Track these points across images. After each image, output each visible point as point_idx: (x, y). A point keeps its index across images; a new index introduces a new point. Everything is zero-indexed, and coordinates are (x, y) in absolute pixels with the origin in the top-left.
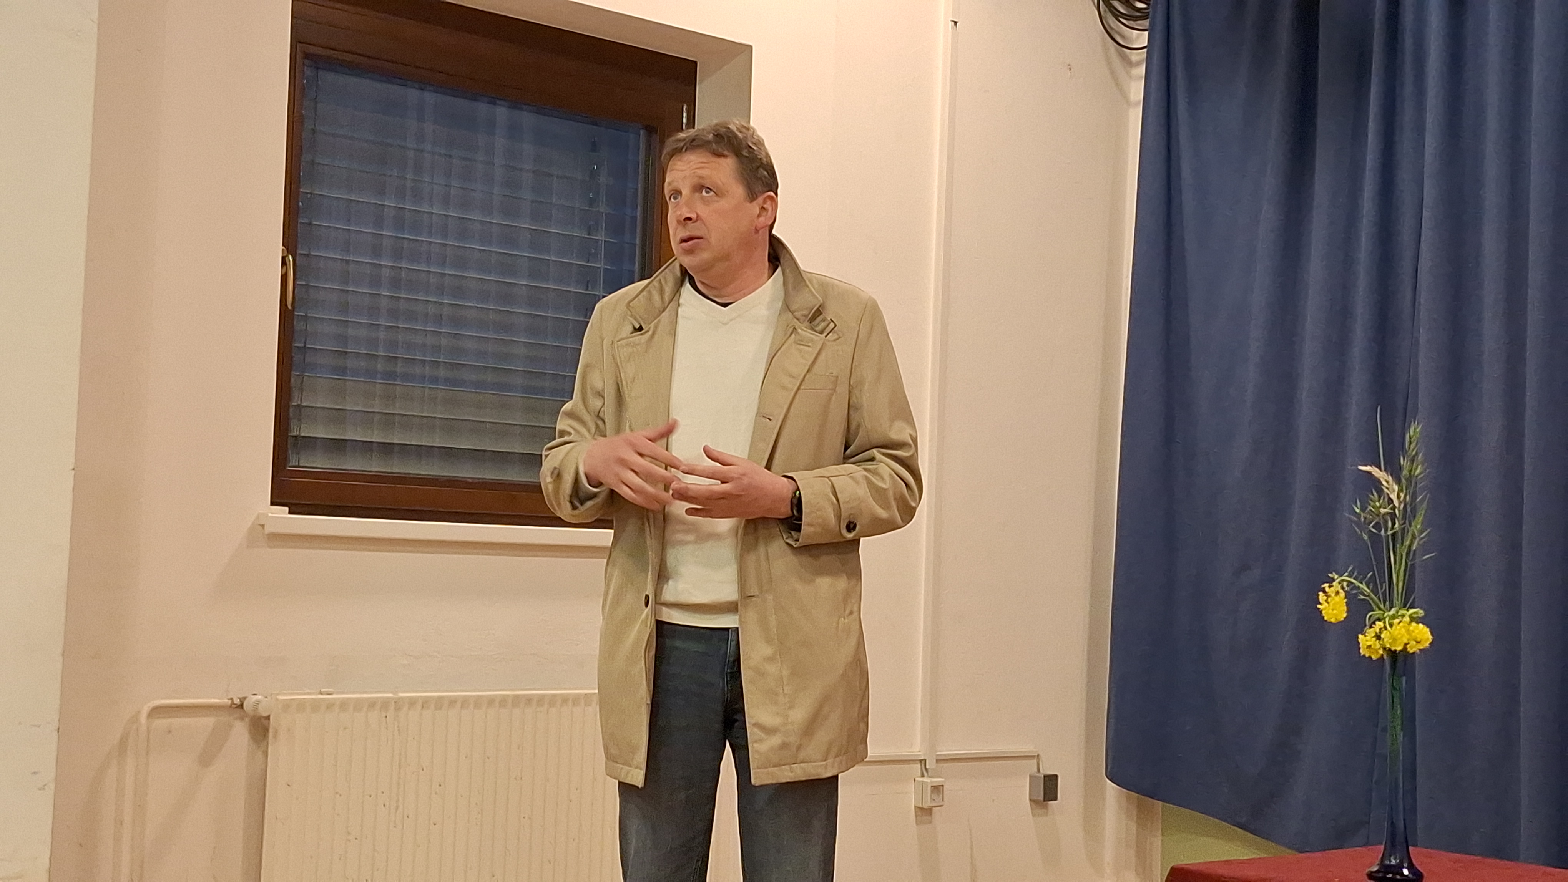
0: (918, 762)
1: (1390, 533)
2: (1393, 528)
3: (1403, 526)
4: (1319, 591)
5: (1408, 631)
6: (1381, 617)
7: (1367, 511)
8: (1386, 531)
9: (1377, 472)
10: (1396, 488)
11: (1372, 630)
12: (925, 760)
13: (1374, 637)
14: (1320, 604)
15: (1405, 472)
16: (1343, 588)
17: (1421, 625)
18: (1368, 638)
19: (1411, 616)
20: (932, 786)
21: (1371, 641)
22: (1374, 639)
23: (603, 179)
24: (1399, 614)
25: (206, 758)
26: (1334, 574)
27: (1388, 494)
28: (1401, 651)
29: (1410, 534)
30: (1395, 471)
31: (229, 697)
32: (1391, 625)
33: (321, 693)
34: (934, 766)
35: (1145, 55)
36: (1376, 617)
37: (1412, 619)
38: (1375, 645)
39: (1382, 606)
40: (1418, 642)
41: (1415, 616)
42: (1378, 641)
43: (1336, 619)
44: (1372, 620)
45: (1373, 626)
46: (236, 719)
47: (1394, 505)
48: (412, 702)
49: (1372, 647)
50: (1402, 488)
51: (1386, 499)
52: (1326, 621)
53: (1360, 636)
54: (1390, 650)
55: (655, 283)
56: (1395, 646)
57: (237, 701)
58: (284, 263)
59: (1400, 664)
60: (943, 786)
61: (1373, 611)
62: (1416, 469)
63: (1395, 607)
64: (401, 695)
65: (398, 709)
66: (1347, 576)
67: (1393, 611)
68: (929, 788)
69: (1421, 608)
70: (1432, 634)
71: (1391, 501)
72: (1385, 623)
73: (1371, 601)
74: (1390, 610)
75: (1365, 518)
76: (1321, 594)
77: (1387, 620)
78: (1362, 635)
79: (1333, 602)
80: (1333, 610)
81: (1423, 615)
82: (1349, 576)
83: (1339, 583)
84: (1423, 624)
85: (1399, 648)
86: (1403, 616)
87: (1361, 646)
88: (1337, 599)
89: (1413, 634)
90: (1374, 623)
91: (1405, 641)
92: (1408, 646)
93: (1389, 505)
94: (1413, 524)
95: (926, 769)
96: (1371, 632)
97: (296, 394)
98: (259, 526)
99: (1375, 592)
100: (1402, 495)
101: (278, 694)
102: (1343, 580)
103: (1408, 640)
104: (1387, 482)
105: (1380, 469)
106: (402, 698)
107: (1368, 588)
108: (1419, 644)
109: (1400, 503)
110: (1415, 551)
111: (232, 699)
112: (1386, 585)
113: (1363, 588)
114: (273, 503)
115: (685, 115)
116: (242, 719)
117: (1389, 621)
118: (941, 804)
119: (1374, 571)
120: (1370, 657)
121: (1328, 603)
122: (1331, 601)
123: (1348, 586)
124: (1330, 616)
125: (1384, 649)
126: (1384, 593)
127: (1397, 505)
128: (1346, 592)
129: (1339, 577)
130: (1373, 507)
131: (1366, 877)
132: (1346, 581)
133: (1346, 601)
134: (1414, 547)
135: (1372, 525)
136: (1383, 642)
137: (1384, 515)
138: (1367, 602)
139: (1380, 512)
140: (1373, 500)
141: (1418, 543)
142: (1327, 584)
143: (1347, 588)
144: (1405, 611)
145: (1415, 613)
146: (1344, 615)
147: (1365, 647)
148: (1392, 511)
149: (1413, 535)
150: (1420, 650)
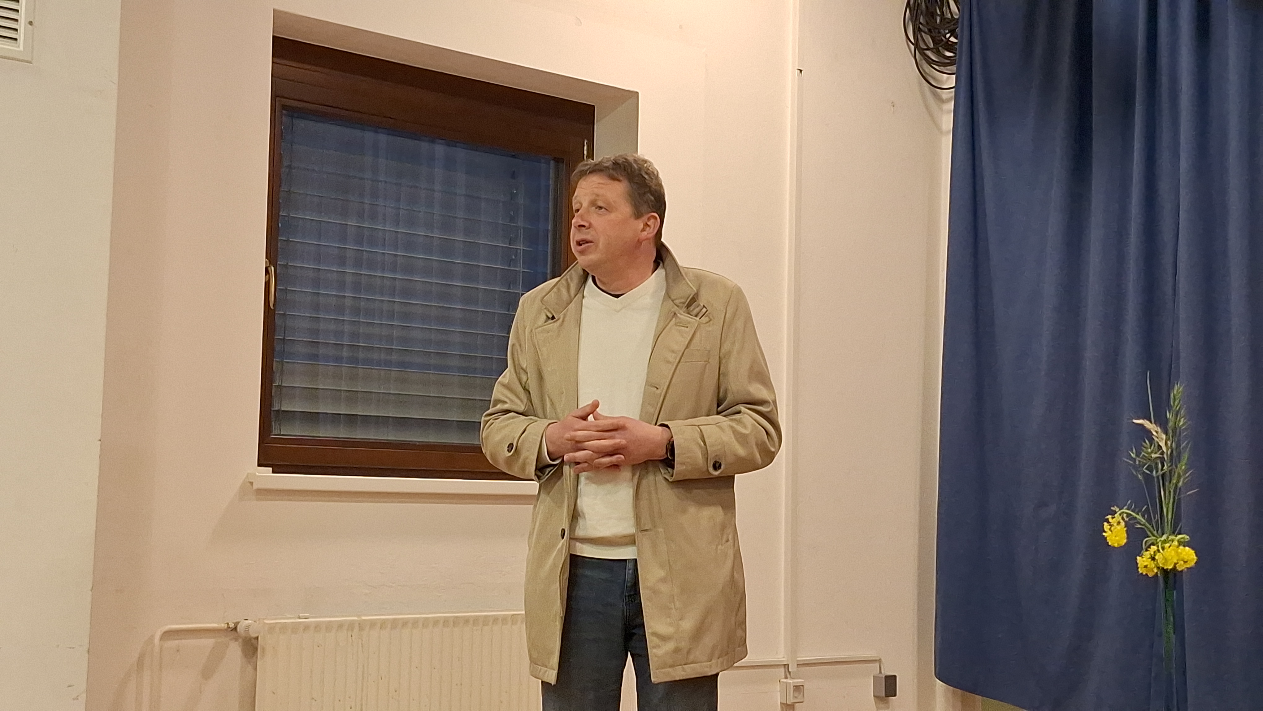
0: (783, 666)
1: (1160, 473)
2: (1162, 469)
3: (1170, 468)
4: (1105, 522)
5: (1177, 552)
6: (1155, 542)
7: (1141, 456)
8: (1157, 472)
9: (1147, 424)
10: (1164, 436)
11: (1148, 552)
12: (788, 665)
13: (1149, 558)
14: (1105, 532)
15: (1171, 424)
16: (1123, 519)
17: (1187, 548)
18: (1144, 559)
19: (1178, 541)
20: (794, 686)
21: (1147, 561)
22: (1150, 560)
23: (521, 200)
24: (1170, 539)
25: (207, 672)
26: (1116, 507)
27: (1158, 442)
28: (1171, 570)
29: (1176, 474)
30: (1162, 423)
31: (226, 622)
32: (1163, 549)
33: (300, 618)
34: (795, 670)
35: (953, 94)
36: (1150, 542)
37: (1180, 543)
38: (1150, 564)
39: (1155, 533)
40: (1185, 562)
41: (1182, 540)
42: (1152, 562)
43: (1118, 545)
44: (1148, 544)
45: (1149, 549)
46: (231, 640)
47: (1163, 451)
48: (373, 624)
49: (1148, 566)
50: (1169, 436)
51: (1156, 445)
52: (1110, 546)
53: (1138, 558)
54: (1163, 568)
55: (563, 281)
56: (1166, 566)
57: (232, 625)
58: (267, 271)
59: (1171, 581)
60: (803, 686)
61: (1148, 537)
62: (1180, 421)
63: (1166, 534)
64: (364, 618)
65: (361, 629)
66: (1125, 509)
67: (1164, 537)
68: (792, 687)
69: (1187, 535)
70: (1196, 556)
71: (1160, 447)
72: (1158, 547)
73: (1146, 528)
74: (1162, 537)
75: (1139, 461)
76: (1105, 524)
78: (1140, 556)
79: (1116, 530)
80: (1115, 537)
81: (1189, 539)
82: (1128, 509)
83: (1120, 515)
84: (1189, 547)
85: (1170, 567)
86: (1173, 541)
87: (1139, 565)
88: (1119, 527)
89: (1182, 555)
90: (1149, 547)
91: (1175, 561)
92: (1177, 565)
93: (1158, 451)
94: (1179, 466)
95: (790, 673)
96: (1147, 554)
97: (277, 376)
98: (249, 484)
99: (1149, 521)
100: (1169, 443)
101: (264, 619)
102: (1123, 513)
103: (1178, 560)
104: (1157, 432)
105: (1151, 422)
106: (364, 620)
107: (1144, 519)
108: (1186, 564)
109: (1168, 449)
110: (1180, 488)
111: (228, 624)
112: (1158, 516)
113: (1139, 519)
114: (259, 465)
115: (585, 148)
116: (236, 640)
117: (1161, 545)
118: (801, 701)
119: (1148, 505)
120: (1147, 575)
121: (1111, 531)
122: (1114, 529)
123: (1127, 517)
124: (1113, 542)
125: (1158, 568)
126: (1157, 522)
127: (1165, 451)
128: (1126, 522)
129: (1120, 510)
130: (1145, 452)
132: (1126, 513)
133: (1126, 529)
134: (1180, 485)
135: (1145, 467)
136: (1157, 563)
137: (1154, 459)
138: (1143, 529)
139: (1151, 457)
140: (1146, 448)
141: (1183, 481)
142: (1109, 516)
143: (1127, 519)
144: (1174, 537)
145: (1182, 538)
146: (1125, 541)
147: (1143, 566)
148: (1161, 456)
149: (1179, 475)
150: (1187, 568)
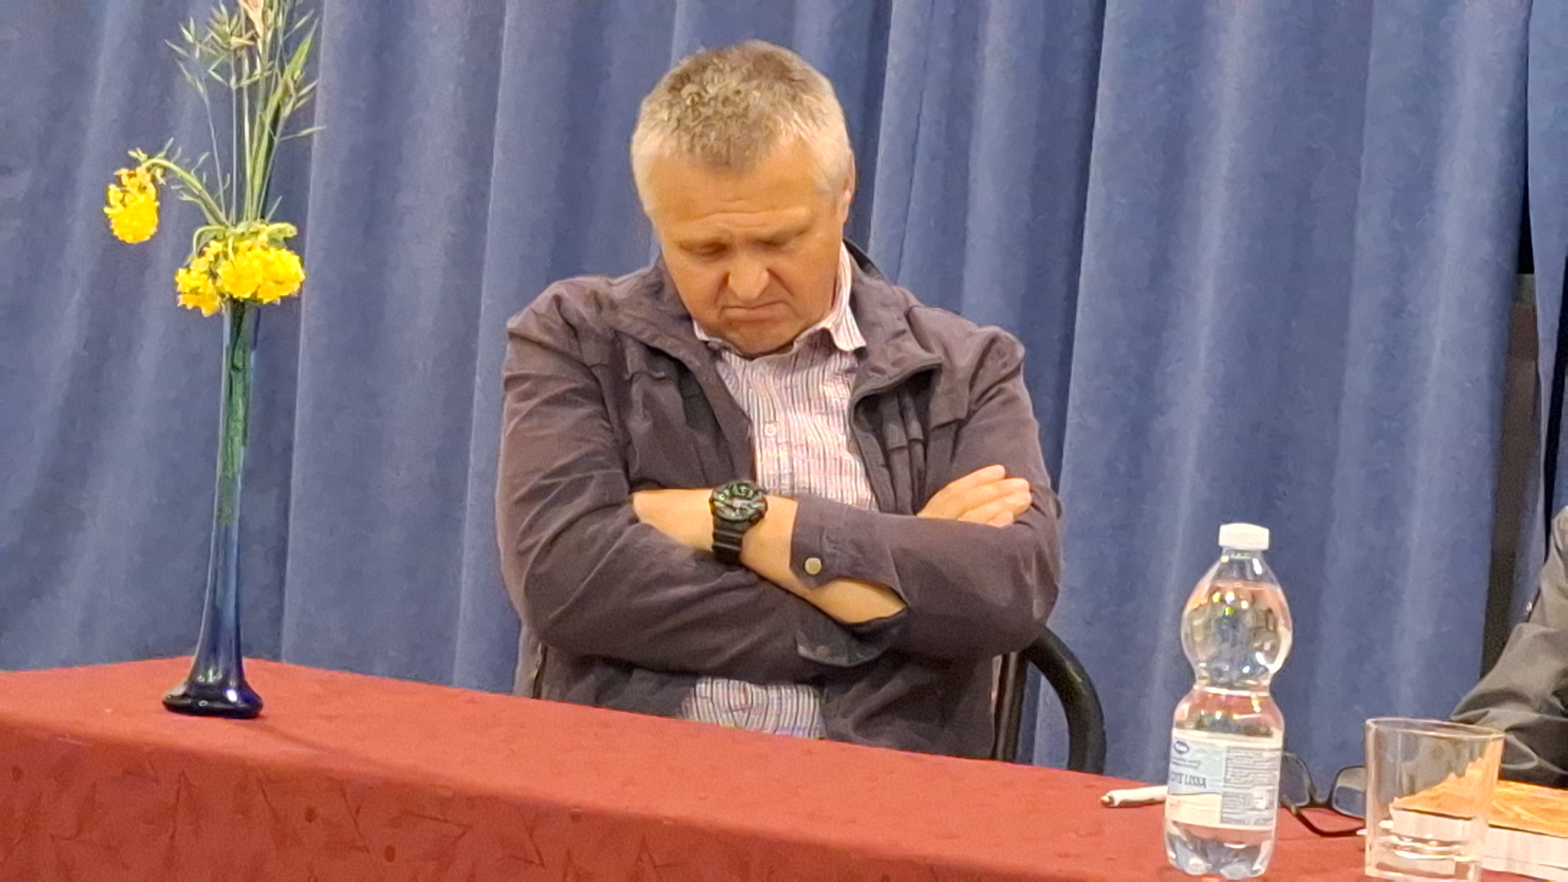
1: (245, 82)
2: (251, 75)
3: (269, 73)
4: (110, 183)
5: (264, 262)
6: (220, 237)
7: (205, 40)
8: (239, 78)
11: (202, 259)
13: (204, 272)
14: (109, 206)
16: (154, 180)
17: (287, 253)
18: (193, 273)
19: (271, 237)
21: (198, 280)
22: (205, 276)
24: (252, 231)
26: (139, 150)
27: (245, 11)
28: (250, 300)
29: (280, 88)
32: (235, 250)
36: (210, 236)
38: (206, 287)
39: (222, 216)
40: (279, 283)
41: (278, 235)
42: (210, 280)
43: (136, 237)
44: (204, 241)
45: (205, 249)
47: (256, 33)
49: (201, 292)
50: (272, 2)
51: (242, 18)
52: (117, 238)
53: (180, 270)
54: (232, 298)
56: (240, 292)
59: (246, 324)
61: (207, 224)
63: (246, 219)
66: (160, 158)
67: (241, 228)
69: (290, 224)
70: (304, 271)
71: (249, 24)
72: (226, 246)
73: (202, 204)
74: (236, 225)
75: (202, 52)
76: (113, 188)
77: (230, 241)
78: (183, 267)
79: (133, 205)
80: (132, 219)
81: (291, 233)
82: (167, 157)
83: (149, 170)
84: (291, 250)
85: (247, 295)
86: (257, 234)
87: (180, 289)
88: (142, 198)
89: (272, 269)
90: (206, 245)
91: (259, 282)
92: (262, 292)
94: (286, 70)
96: (199, 265)
99: (211, 187)
100: (271, 14)
102: (154, 165)
103: (264, 280)
107: (201, 182)
108: (279, 286)
109: (266, 28)
110: (287, 121)
112: (232, 181)
113: (189, 183)
117: (233, 244)
119: (212, 153)
120: (197, 310)
121: (125, 206)
122: (130, 201)
123: (163, 176)
124: (126, 231)
125: (222, 296)
126: (228, 192)
127: (261, 32)
128: (158, 187)
129: (149, 158)
130: (217, 33)
131: (162, 707)
132: (161, 166)
133: (157, 204)
134: (286, 112)
135: (213, 66)
136: (219, 283)
137: (235, 51)
138: (196, 207)
139: (229, 43)
140: (218, 22)
141: (294, 105)
142: (124, 172)
143: (162, 181)
144: (264, 226)
145: (280, 231)
146: (153, 230)
147: (187, 290)
148: (251, 43)
149: (286, 90)
150: (282, 298)
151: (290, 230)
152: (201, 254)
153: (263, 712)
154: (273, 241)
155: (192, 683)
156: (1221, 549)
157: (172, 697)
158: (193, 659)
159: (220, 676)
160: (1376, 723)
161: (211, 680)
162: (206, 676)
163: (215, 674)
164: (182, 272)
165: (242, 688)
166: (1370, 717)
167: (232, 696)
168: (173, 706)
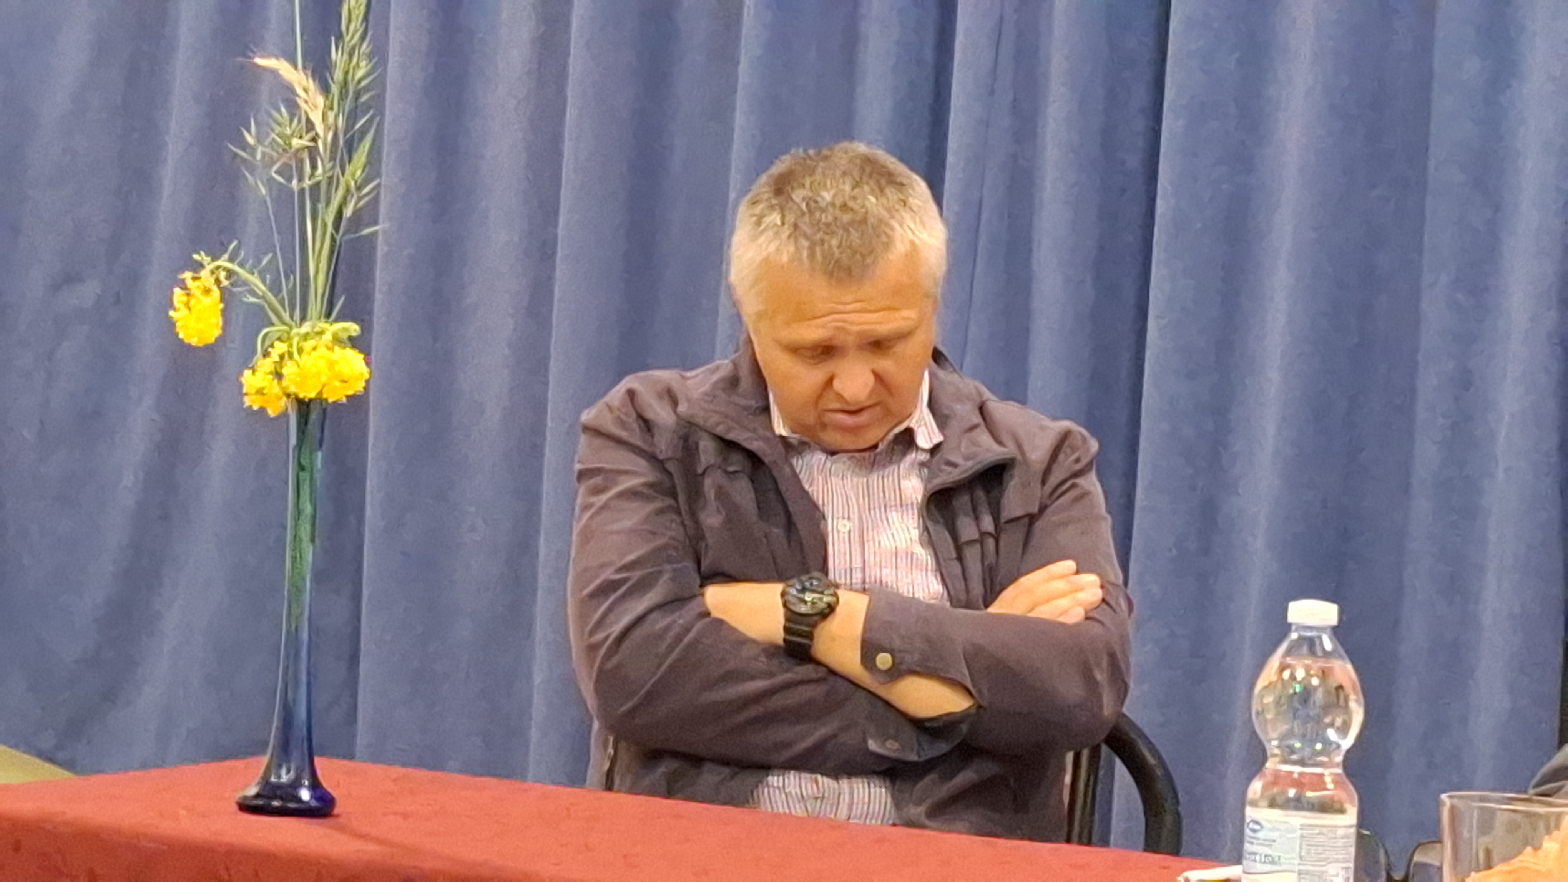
1: (307, 183)
2: (312, 175)
3: (330, 173)
4: (175, 287)
5: (329, 362)
6: (285, 337)
7: (266, 143)
8: (301, 179)
9: (289, 71)
10: (320, 100)
11: (266, 360)
13: (269, 373)
14: (175, 309)
15: (338, 75)
16: (218, 281)
17: (351, 352)
18: (258, 374)
19: (336, 336)
21: (263, 381)
22: (270, 377)
24: (317, 331)
26: (203, 253)
27: (305, 112)
28: (315, 400)
29: (342, 187)
30: (319, 70)
32: (300, 351)
36: (275, 337)
38: (271, 388)
40: (344, 382)
41: (343, 334)
42: (275, 380)
43: (201, 339)
44: (269, 341)
45: (270, 350)
47: (317, 134)
49: (267, 393)
50: (332, 102)
51: (302, 120)
52: (181, 341)
53: (245, 371)
54: (297, 397)
56: (305, 391)
59: (312, 424)
61: (272, 324)
62: (356, 68)
63: (310, 320)
66: (225, 261)
67: (306, 328)
69: (354, 323)
70: (368, 368)
71: (310, 126)
72: (291, 346)
73: (266, 306)
74: (301, 325)
75: (264, 154)
76: (177, 291)
77: (295, 342)
78: (249, 369)
79: (199, 307)
80: (197, 322)
81: (356, 332)
82: (231, 260)
83: (212, 272)
84: (355, 349)
85: (312, 395)
86: (321, 333)
87: (246, 391)
88: (206, 301)
89: (337, 368)
90: (271, 347)
91: (324, 379)
92: (327, 391)
93: (307, 132)
94: (348, 170)
96: (265, 365)
99: (275, 289)
100: (331, 116)
102: (218, 267)
103: (329, 379)
104: (306, 90)
105: (295, 66)
107: (265, 284)
108: (345, 385)
109: (327, 129)
110: (348, 220)
112: (296, 281)
113: (253, 284)
117: (298, 343)
119: (275, 254)
120: (262, 410)
121: (189, 309)
122: (195, 304)
123: (227, 278)
124: (191, 333)
125: (288, 396)
126: (292, 293)
127: (321, 133)
128: (222, 290)
129: (213, 260)
130: (278, 135)
131: (235, 808)
132: (225, 269)
133: (221, 306)
134: (348, 212)
135: (275, 168)
136: (285, 383)
137: (298, 151)
138: (262, 308)
139: (290, 145)
140: (279, 124)
141: (356, 204)
142: (187, 275)
143: (225, 283)
144: (327, 326)
145: (345, 330)
146: (217, 332)
147: (253, 391)
148: (312, 144)
149: (348, 190)
150: (347, 396)
151: (354, 328)
152: (266, 354)
153: (336, 811)
154: (337, 340)
155: (265, 782)
156: (1290, 625)
157: (245, 798)
158: (265, 759)
159: (292, 774)
160: (1451, 797)
161: (285, 778)
162: (279, 777)
163: (288, 772)
164: (247, 373)
165: (315, 786)
166: (1444, 792)
167: (305, 795)
168: (246, 807)
